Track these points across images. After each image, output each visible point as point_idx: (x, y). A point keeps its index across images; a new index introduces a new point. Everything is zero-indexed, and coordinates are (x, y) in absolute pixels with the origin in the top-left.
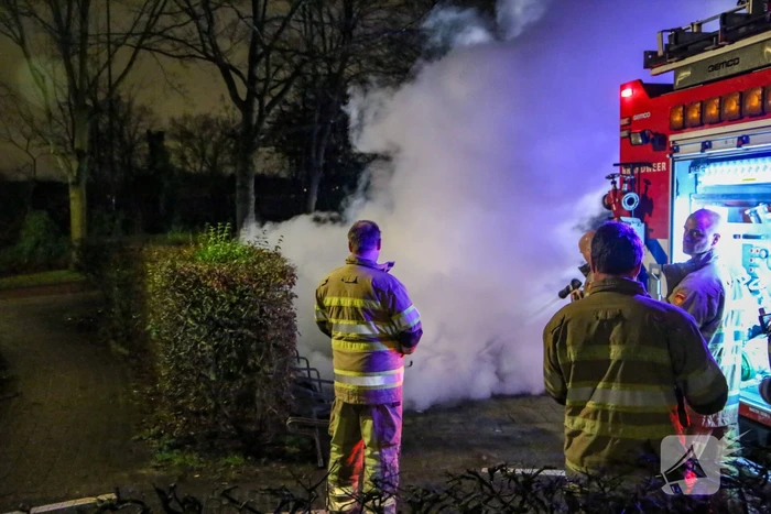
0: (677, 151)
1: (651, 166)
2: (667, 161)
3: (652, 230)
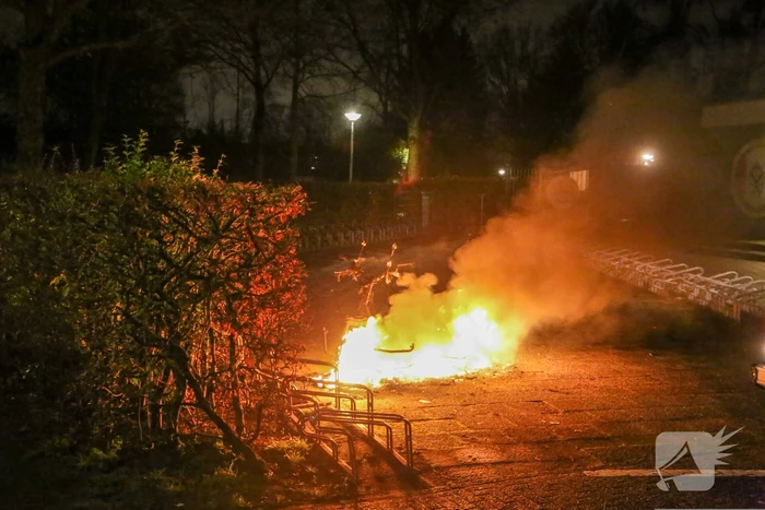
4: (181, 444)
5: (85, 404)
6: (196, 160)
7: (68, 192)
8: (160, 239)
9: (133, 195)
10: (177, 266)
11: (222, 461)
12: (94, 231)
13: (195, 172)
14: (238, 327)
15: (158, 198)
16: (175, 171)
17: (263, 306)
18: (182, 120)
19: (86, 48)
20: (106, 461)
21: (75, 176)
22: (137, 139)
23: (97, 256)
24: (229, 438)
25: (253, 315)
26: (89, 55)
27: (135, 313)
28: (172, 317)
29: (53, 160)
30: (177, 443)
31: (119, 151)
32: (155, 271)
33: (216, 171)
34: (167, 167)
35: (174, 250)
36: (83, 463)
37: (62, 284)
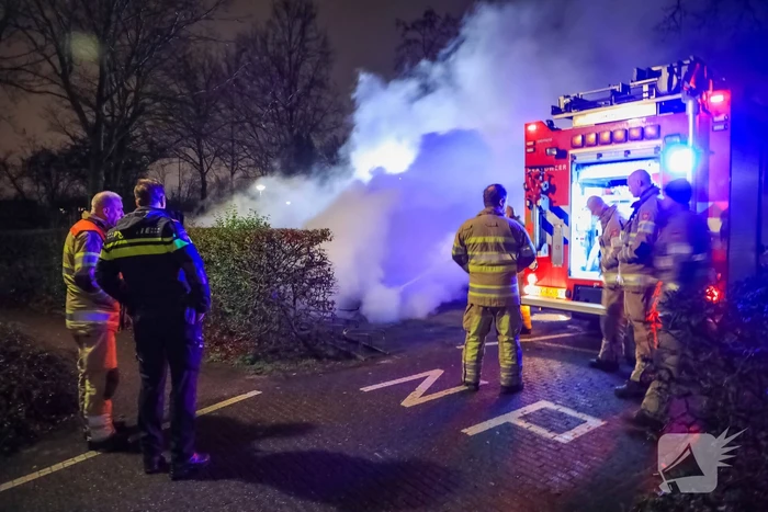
0: (575, 159)
1: (554, 167)
2: (567, 164)
3: (554, 201)
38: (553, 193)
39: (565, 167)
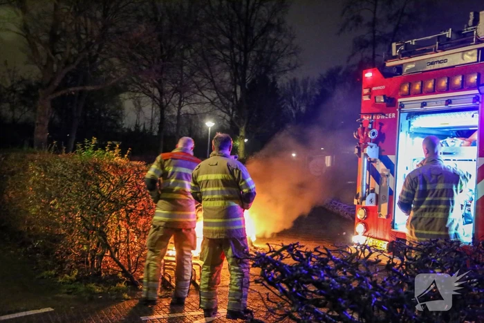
0: (403, 107)
1: (385, 115)
2: (396, 112)
3: (384, 151)
4: (103, 274)
5: (62, 257)
6: (117, 151)
7: (60, 164)
8: (98, 185)
9: (87, 166)
10: (104, 196)
11: (120, 281)
12: (70, 181)
13: (116, 156)
14: (131, 224)
15: (97, 168)
16: (107, 155)
17: (141, 215)
18: (120, 123)
19: (71, 89)
20: (71, 280)
21: (62, 156)
22: (91, 141)
23: (71, 192)
24: (124, 272)
25: (137, 219)
26: (73, 93)
27: (86, 216)
28: (101, 218)
29: (53, 147)
30: (101, 274)
31: (83, 146)
32: (95, 198)
33: (126, 156)
34: (104, 154)
35: (104, 191)
36: (60, 280)
37: (55, 203)
38: (383, 141)
39: (394, 115)
